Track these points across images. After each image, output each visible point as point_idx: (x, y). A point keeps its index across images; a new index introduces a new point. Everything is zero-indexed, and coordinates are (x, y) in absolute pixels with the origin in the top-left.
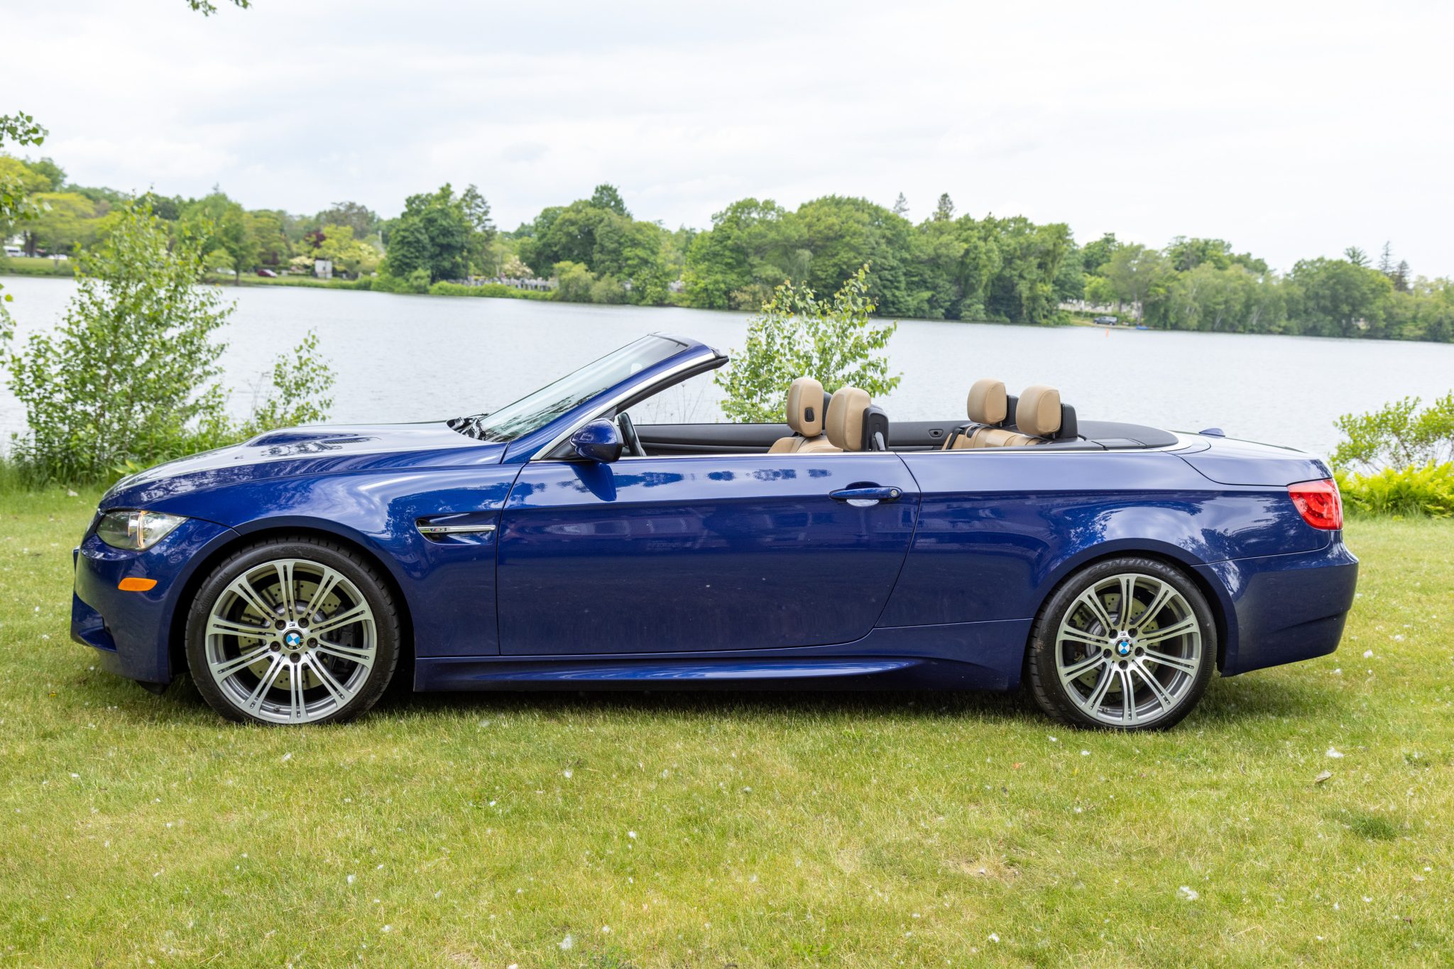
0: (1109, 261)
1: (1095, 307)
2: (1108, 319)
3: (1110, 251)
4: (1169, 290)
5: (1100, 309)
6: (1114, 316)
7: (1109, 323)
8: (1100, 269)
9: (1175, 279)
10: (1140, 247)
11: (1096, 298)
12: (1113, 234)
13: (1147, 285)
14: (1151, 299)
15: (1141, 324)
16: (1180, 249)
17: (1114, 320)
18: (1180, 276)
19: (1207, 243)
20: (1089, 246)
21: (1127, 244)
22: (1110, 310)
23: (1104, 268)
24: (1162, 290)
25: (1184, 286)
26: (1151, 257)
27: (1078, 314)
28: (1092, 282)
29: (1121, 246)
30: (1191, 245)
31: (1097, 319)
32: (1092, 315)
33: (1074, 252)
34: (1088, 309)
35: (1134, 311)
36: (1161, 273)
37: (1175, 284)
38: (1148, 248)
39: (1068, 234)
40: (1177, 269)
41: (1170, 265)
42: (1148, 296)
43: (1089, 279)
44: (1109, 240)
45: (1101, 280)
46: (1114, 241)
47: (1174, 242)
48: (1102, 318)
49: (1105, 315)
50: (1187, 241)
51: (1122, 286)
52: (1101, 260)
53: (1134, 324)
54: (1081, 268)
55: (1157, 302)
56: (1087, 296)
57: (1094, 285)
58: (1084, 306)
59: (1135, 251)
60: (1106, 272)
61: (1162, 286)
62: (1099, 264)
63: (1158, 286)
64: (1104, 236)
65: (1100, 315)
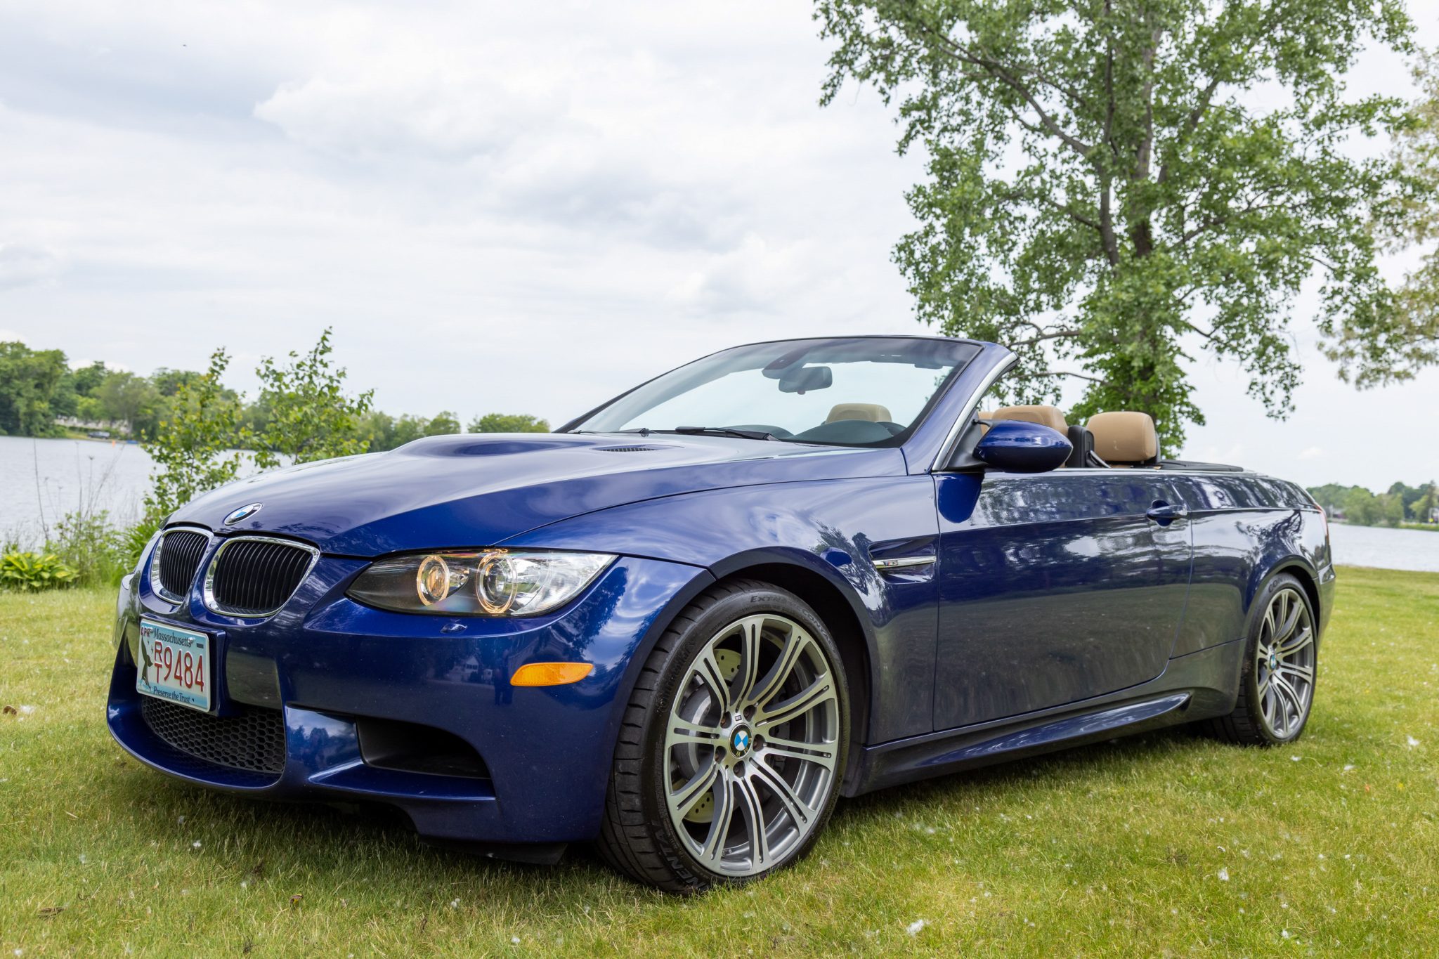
0: (99, 385)
1: (86, 423)
2: (101, 434)
3: (101, 378)
4: (155, 411)
5: (92, 425)
6: (107, 431)
7: (102, 437)
8: (91, 391)
9: (161, 402)
10: (128, 375)
11: (88, 415)
12: (102, 363)
13: (137, 406)
14: (141, 418)
15: (131, 439)
16: (165, 378)
17: (107, 435)
18: (166, 400)
19: (187, 374)
20: (80, 372)
21: (117, 371)
22: (101, 426)
23: (95, 390)
24: (149, 411)
25: (168, 408)
26: (141, 384)
27: (73, 429)
28: (83, 402)
29: (110, 374)
30: (173, 375)
31: (92, 434)
32: (86, 430)
33: (68, 376)
34: (80, 425)
35: (123, 428)
36: (149, 397)
37: (161, 406)
38: (137, 376)
39: (63, 360)
40: (162, 393)
41: (157, 391)
42: (138, 416)
43: (81, 399)
44: (99, 367)
45: (93, 401)
46: (103, 368)
47: (157, 372)
48: (96, 433)
49: (98, 430)
50: (169, 372)
51: (113, 407)
52: (91, 384)
53: (126, 439)
54: (74, 390)
55: (145, 421)
56: (80, 414)
57: (85, 405)
58: (75, 422)
59: (125, 377)
60: (98, 394)
61: (150, 408)
62: (89, 388)
63: (147, 408)
64: (94, 364)
65: (94, 430)
